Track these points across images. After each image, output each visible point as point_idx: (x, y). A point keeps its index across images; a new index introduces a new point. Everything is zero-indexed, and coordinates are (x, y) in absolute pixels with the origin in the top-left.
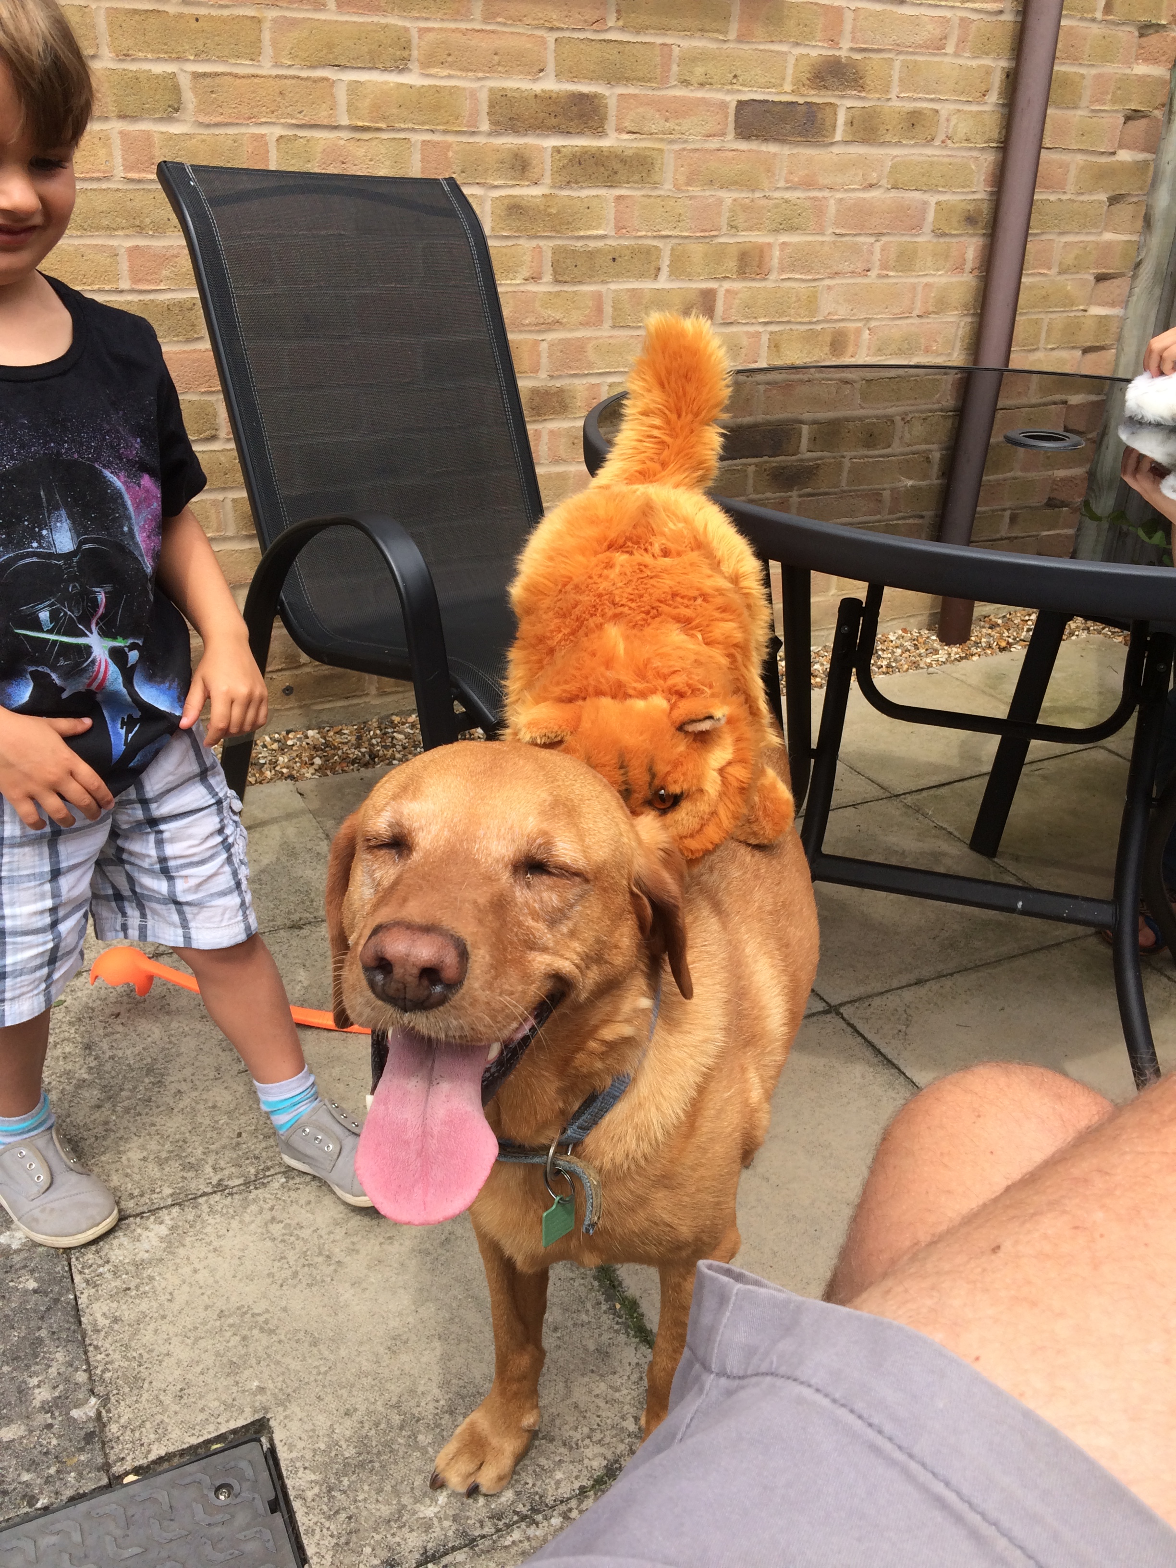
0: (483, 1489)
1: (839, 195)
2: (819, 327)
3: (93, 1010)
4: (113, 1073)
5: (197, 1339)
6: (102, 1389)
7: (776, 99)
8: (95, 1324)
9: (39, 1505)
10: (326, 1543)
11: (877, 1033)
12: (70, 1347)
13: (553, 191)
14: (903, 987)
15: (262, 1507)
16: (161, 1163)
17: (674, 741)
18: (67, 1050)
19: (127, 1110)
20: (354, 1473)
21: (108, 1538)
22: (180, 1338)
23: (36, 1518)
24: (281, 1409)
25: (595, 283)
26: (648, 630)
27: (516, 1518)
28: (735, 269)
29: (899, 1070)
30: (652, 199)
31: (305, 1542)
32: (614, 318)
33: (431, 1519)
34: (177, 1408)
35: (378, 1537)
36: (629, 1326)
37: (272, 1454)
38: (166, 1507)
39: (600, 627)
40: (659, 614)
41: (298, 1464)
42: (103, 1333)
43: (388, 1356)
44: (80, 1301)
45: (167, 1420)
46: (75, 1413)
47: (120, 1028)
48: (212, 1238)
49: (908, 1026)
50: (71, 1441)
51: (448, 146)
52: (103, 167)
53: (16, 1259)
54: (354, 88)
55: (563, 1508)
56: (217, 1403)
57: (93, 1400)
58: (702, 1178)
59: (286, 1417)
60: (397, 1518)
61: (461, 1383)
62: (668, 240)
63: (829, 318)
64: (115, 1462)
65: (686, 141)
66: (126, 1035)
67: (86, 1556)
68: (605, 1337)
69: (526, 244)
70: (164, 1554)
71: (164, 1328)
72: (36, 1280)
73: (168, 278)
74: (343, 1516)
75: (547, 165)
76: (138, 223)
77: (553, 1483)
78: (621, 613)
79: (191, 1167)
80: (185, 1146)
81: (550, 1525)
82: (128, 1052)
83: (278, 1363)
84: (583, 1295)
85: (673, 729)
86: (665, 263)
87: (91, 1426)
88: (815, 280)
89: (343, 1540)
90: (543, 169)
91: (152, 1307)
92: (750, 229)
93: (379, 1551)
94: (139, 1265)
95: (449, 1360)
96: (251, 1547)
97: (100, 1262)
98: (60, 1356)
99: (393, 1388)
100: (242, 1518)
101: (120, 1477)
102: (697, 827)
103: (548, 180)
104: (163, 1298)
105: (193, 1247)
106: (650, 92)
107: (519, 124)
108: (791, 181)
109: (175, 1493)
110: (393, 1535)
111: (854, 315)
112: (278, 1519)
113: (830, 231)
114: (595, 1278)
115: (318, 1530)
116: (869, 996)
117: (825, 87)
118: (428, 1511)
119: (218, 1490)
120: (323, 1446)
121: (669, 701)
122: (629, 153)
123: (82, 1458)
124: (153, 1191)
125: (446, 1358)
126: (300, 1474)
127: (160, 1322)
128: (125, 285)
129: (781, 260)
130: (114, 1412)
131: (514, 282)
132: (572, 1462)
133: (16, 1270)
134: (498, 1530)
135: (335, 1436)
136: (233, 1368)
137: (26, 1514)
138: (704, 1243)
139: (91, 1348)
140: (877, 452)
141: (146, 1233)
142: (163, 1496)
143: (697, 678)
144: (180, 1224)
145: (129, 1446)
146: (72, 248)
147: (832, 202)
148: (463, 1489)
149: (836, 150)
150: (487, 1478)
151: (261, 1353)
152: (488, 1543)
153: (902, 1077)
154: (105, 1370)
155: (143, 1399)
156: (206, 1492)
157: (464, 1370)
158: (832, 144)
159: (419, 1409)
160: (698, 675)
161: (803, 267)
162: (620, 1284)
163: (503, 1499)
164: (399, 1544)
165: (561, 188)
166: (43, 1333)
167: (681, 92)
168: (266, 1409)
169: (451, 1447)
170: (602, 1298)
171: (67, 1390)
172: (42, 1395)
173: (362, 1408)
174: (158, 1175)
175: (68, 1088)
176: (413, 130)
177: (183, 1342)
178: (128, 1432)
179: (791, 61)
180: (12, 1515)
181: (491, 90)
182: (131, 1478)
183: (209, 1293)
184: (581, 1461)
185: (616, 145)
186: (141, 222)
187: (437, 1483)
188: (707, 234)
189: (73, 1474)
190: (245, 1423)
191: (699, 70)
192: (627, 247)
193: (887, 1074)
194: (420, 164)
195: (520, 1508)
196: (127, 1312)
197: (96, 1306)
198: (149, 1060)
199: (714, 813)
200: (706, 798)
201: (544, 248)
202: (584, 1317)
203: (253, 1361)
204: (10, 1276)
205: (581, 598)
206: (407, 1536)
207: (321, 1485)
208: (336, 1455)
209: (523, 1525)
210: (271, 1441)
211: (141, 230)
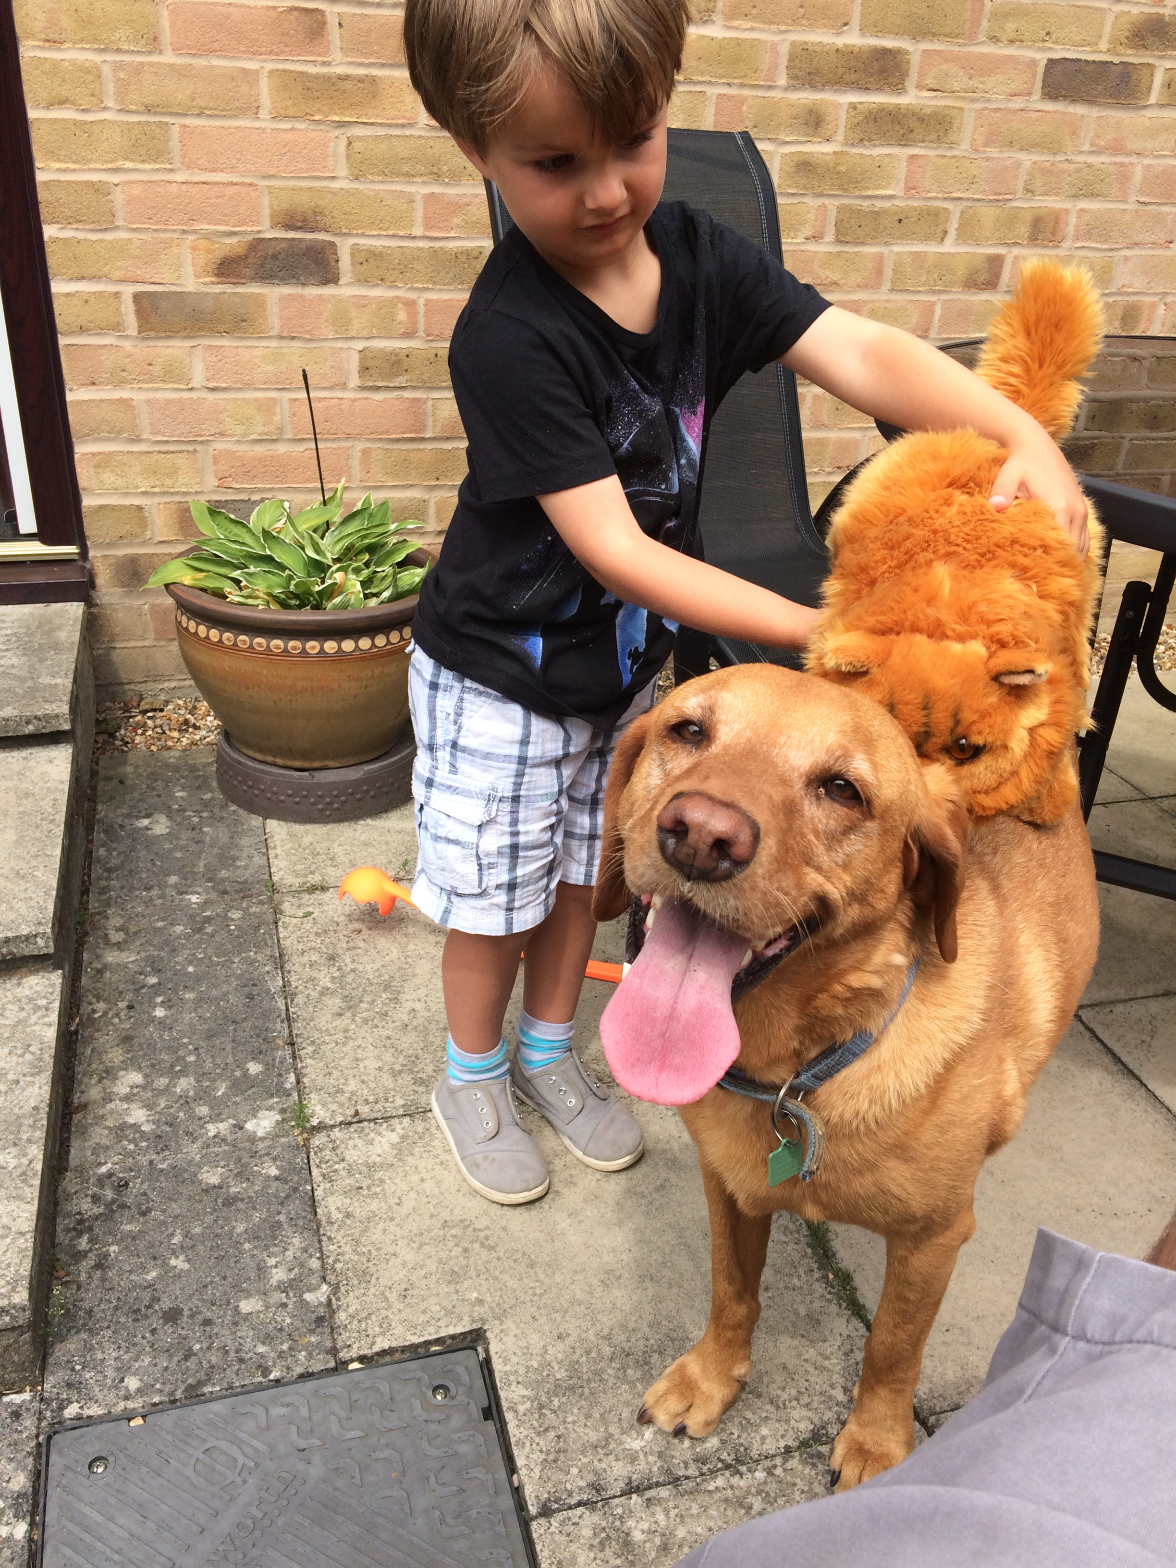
0: (690, 1431)
1: (1147, 161)
2: (1110, 300)
3: (338, 924)
4: (354, 985)
5: (422, 1245)
6: (333, 1277)
7: (1090, 58)
8: (329, 1216)
9: (272, 1377)
10: (535, 1457)
11: (1119, 1040)
12: (305, 1234)
13: (844, 149)
14: (1149, 997)
15: (477, 1414)
16: (395, 1074)
17: (987, 690)
18: (313, 958)
19: (366, 1021)
20: (564, 1395)
21: (332, 1417)
22: (406, 1241)
23: (269, 1388)
24: (497, 1322)
25: (878, 244)
26: (979, 573)
27: (720, 1465)
28: (1026, 235)
29: (1141, 1082)
30: (947, 160)
31: (516, 1453)
32: (893, 282)
33: (636, 1452)
34: (401, 1306)
35: (584, 1460)
36: (841, 1298)
37: (486, 1365)
38: (387, 1398)
39: (929, 563)
40: (994, 558)
41: (512, 1378)
42: (336, 1226)
43: (601, 1288)
44: (316, 1193)
45: (391, 1316)
46: (308, 1297)
47: (361, 944)
48: (439, 1152)
49: (1152, 1038)
50: (303, 1321)
51: (743, 100)
52: (408, 115)
53: (261, 1145)
55: (768, 1463)
56: (437, 1308)
57: (325, 1287)
58: (938, 1158)
59: (502, 1331)
60: (604, 1445)
61: (671, 1326)
62: (959, 203)
63: (1125, 290)
64: (342, 1348)
65: (989, 100)
66: (367, 951)
67: (312, 1432)
68: (817, 1304)
69: (812, 202)
70: (383, 1441)
71: (392, 1229)
72: (278, 1168)
73: (458, 226)
74: (552, 1434)
75: (840, 122)
76: (435, 171)
77: (758, 1438)
78: (954, 552)
79: (422, 1082)
80: (417, 1062)
81: (754, 1478)
82: (368, 967)
83: (496, 1278)
84: (796, 1259)
85: (988, 678)
86: (953, 226)
87: (321, 1311)
88: (1112, 250)
89: (551, 1457)
90: (837, 125)
91: (381, 1208)
92: (1047, 194)
93: (585, 1474)
94: (371, 1167)
95: (660, 1302)
96: (465, 1449)
97: (336, 1159)
98: (296, 1241)
99: (604, 1320)
100: (456, 1421)
101: (346, 1363)
102: (994, 784)
103: (840, 137)
104: (393, 1201)
105: (421, 1157)
106: (956, 49)
107: (817, 79)
108: (1097, 145)
109: (396, 1386)
110: (600, 1460)
111: (1150, 288)
112: (490, 1427)
113: (1134, 198)
114: (809, 1245)
115: (528, 1444)
116: (1112, 1002)
117: (1144, 47)
118: (636, 1444)
119: (435, 1389)
120: (536, 1365)
121: (988, 648)
122: (928, 111)
123: (313, 1339)
124: (387, 1100)
125: (658, 1300)
126: (513, 1387)
127: (388, 1222)
128: (418, 231)
129: (1076, 230)
130: (343, 1301)
131: (794, 241)
132: (779, 1421)
133: (260, 1156)
134: (702, 1474)
135: (548, 1357)
136: (454, 1277)
137: (260, 1383)
138: (934, 1222)
139: (324, 1238)
140: (1160, 435)
141: (378, 1138)
142: (384, 1387)
143: (1024, 630)
144: (410, 1134)
145: (356, 1335)
146: (372, 193)
147: (1139, 167)
148: (669, 1428)
149: (1148, 113)
151: (481, 1267)
152: (691, 1484)
153: (1143, 1089)
154: (337, 1261)
155: (371, 1293)
156: (424, 1390)
157: (674, 1313)
158: (1146, 107)
159: (629, 1344)
160: (1025, 627)
161: (1100, 236)
162: (834, 1255)
163: (708, 1445)
164: (605, 1471)
165: (853, 145)
166: (282, 1218)
167: (988, 49)
168: (484, 1321)
169: (661, 1386)
170: (815, 1266)
171: (301, 1274)
172: (279, 1275)
173: (575, 1334)
174: (391, 1086)
175: (312, 993)
176: (710, 83)
177: (409, 1245)
178: (355, 1322)
179: (1110, 19)
180: (247, 1382)
181: (793, 44)
182: (356, 1365)
183: (435, 1202)
184: (787, 1421)
185: (914, 102)
186: (439, 169)
187: (644, 1418)
188: (1001, 197)
189: (303, 1353)
190: (463, 1330)
191: (1010, 26)
192: (915, 208)
193: (1127, 1084)
194: (713, 118)
195: (724, 1456)
196: (359, 1209)
197: (330, 1200)
198: (387, 977)
199: (1015, 773)
200: (1009, 756)
201: (829, 207)
202: (795, 1281)
203: (473, 1273)
204: (255, 1161)
205: (914, 531)
206: (613, 1463)
207: (532, 1402)
208: (548, 1375)
209: (727, 1473)
210: (487, 1351)
211: (437, 177)
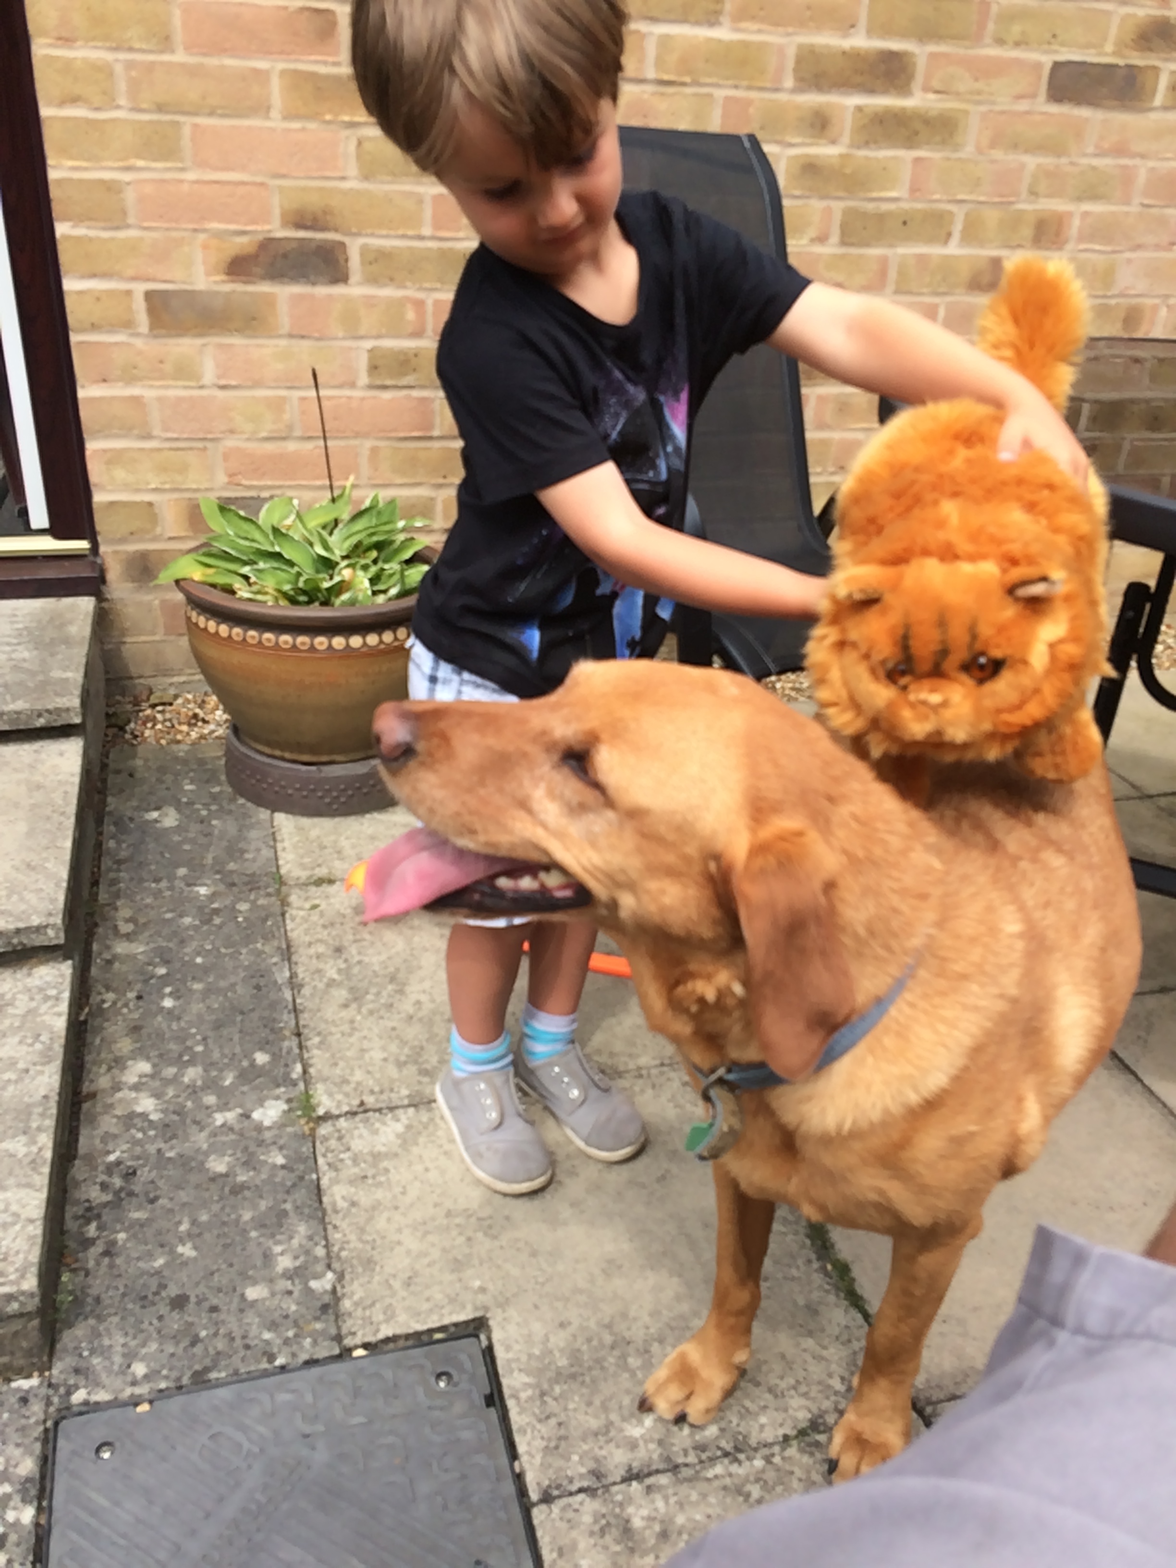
0: (691, 1419)
1: (1151, 164)
2: (1113, 302)
3: (344, 916)
4: (360, 977)
5: (427, 1233)
6: (338, 1265)
7: (1095, 60)
8: (334, 1204)
9: (277, 1363)
10: (536, 1444)
12: (311, 1223)
13: (850, 151)
14: (1146, 993)
15: (480, 1401)
16: (400, 1065)
17: (1002, 604)
18: (320, 950)
19: (371, 1012)
20: (566, 1382)
21: (337, 1404)
22: (410, 1230)
23: (274, 1374)
24: (499, 1311)
25: (882, 246)
26: (987, 506)
27: (719, 1453)
28: (1030, 237)
29: (1137, 1077)
30: (952, 162)
31: (517, 1440)
32: (897, 284)
33: (636, 1439)
34: (405, 1294)
35: (585, 1447)
36: (839, 1289)
37: (489, 1353)
38: (391, 1384)
39: (936, 502)
41: (514, 1365)
42: (341, 1214)
43: (602, 1277)
44: (322, 1182)
45: (395, 1304)
46: (314, 1284)
47: (367, 936)
48: (443, 1142)
49: (1149, 1033)
50: (308, 1309)
51: (749, 103)
53: (268, 1135)
54: (665, 41)
55: (766, 1451)
56: (441, 1296)
57: (330, 1275)
59: (505, 1319)
60: (605, 1432)
62: (963, 205)
63: (1127, 292)
64: (347, 1336)
65: (994, 103)
66: (373, 943)
67: (316, 1418)
68: (815, 1295)
69: (817, 204)
70: (387, 1428)
71: (397, 1218)
72: (285, 1157)
74: (553, 1421)
75: (846, 125)
77: (757, 1426)
78: (961, 491)
79: (427, 1073)
80: (422, 1053)
81: (752, 1466)
82: (374, 959)
83: (499, 1267)
84: (795, 1250)
85: (1002, 592)
86: (957, 229)
87: (327, 1299)
88: (1115, 252)
89: (553, 1444)
90: (843, 128)
91: (386, 1197)
92: (1050, 196)
93: (586, 1461)
94: (377, 1157)
95: (660, 1291)
96: (467, 1435)
97: (342, 1148)
98: (302, 1229)
99: (605, 1308)
100: (459, 1407)
101: (350, 1350)
102: (1017, 703)
103: (846, 138)
104: (398, 1190)
105: (426, 1147)
106: (962, 51)
107: (824, 81)
108: (1101, 147)
109: (400, 1373)
110: (600, 1447)
111: (1152, 291)
112: (492, 1414)
113: (1137, 201)
114: (807, 1236)
115: (529, 1431)
117: (1150, 49)
118: (635, 1431)
119: (439, 1376)
120: (537, 1353)
121: (1000, 567)
122: (933, 113)
123: (318, 1326)
124: (392, 1090)
125: (657, 1290)
126: (515, 1375)
127: (392, 1211)
128: (427, 231)
129: (1080, 230)
130: (348, 1289)
131: (800, 242)
132: (776, 1410)
133: (267, 1145)
134: (701, 1462)
135: (549, 1345)
136: (458, 1265)
137: (266, 1370)
139: (330, 1227)
140: (1161, 436)
141: (384, 1128)
142: (388, 1374)
144: (415, 1124)
145: (360, 1322)
146: (382, 194)
147: (1143, 170)
148: (669, 1416)
149: (1153, 116)
150: (696, 1409)
151: (484, 1256)
152: (690, 1472)
153: (1139, 1084)
154: (342, 1249)
155: (375, 1280)
156: (427, 1376)
158: (1151, 109)
159: (630, 1333)
161: (1103, 238)
162: (832, 1246)
163: (707, 1433)
164: (605, 1458)
165: (859, 148)
166: (288, 1206)
167: (995, 51)
168: (486, 1309)
169: (662, 1373)
170: (813, 1256)
171: (306, 1262)
172: (285, 1263)
173: (576, 1323)
174: (396, 1076)
175: (319, 985)
176: (717, 85)
177: (413, 1234)
178: (360, 1310)
179: (1116, 20)
180: (252, 1368)
181: (800, 46)
182: (360, 1352)
183: (438, 1192)
184: (786, 1410)
185: (920, 105)
187: (645, 1406)
188: (1004, 200)
189: (308, 1340)
190: (466, 1319)
191: (1016, 29)
192: (920, 211)
193: (1122, 1081)
194: (721, 120)
195: (723, 1444)
196: (364, 1198)
197: (336, 1188)
198: (393, 969)
199: (1037, 691)
201: (835, 209)
202: (794, 1272)
203: (476, 1262)
204: (261, 1150)
206: (614, 1451)
207: (534, 1389)
208: (550, 1363)
209: (726, 1461)
210: (489, 1339)
